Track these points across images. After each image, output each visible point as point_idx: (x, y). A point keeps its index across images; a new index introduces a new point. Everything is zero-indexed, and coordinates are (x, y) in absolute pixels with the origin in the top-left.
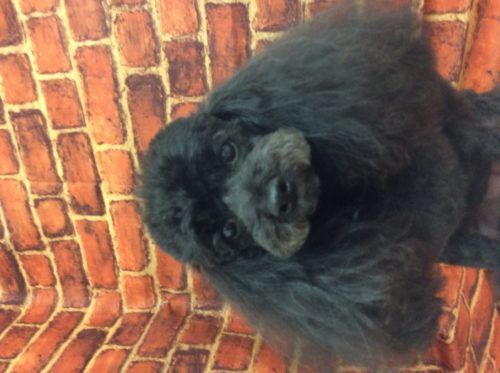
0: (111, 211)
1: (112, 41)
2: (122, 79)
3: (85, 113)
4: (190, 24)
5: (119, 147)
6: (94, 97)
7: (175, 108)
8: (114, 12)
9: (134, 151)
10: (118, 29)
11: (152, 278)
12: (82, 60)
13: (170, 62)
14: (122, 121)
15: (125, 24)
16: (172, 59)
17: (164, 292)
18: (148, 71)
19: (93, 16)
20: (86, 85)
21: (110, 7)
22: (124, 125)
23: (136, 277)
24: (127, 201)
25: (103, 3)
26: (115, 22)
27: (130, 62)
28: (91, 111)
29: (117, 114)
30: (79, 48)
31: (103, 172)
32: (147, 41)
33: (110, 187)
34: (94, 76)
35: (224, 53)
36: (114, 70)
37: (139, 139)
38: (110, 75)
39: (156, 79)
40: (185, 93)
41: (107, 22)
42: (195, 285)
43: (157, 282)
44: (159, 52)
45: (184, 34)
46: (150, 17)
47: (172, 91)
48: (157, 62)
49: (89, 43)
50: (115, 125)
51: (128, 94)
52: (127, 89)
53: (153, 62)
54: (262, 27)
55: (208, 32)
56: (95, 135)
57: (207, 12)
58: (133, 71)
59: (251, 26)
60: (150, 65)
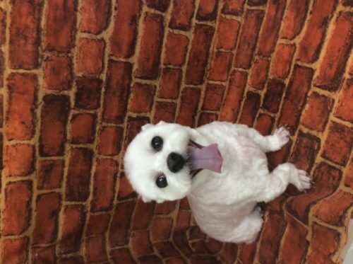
0: (6, 190)
1: (39, 72)
2: (41, 96)
3: (4, 118)
4: (97, 68)
5: (26, 142)
6: (15, 107)
7: (75, 117)
8: (47, 54)
9: (37, 145)
10: (47, 65)
11: (28, 239)
12: (11, 82)
13: (78, 89)
14: (34, 124)
15: (52, 62)
16: (80, 87)
17: (35, 247)
18: (62, 93)
19: (30, 55)
20: (10, 98)
21: (44, 51)
22: (34, 127)
23: (15, 239)
24: (22, 181)
25: (39, 48)
26: (45, 61)
27: (50, 87)
28: (9, 117)
29: (31, 119)
30: (12, 73)
31: (7, 161)
32: (65, 74)
33: (10, 172)
34: (20, 93)
35: (115, 87)
36: (36, 90)
37: (43, 137)
38: (32, 93)
39: (67, 98)
40: (84, 108)
41: (40, 60)
42: (62, 237)
43: (31, 241)
44: (72, 82)
45: (92, 73)
46: (71, 60)
47: (75, 106)
48: (70, 88)
49: (21, 71)
50: (27, 127)
51: (43, 106)
52: (43, 103)
53: (66, 88)
54: (139, 76)
55: (107, 74)
56: (8, 134)
57: (109, 64)
58: (49, 92)
59: (133, 75)
60: (64, 89)
